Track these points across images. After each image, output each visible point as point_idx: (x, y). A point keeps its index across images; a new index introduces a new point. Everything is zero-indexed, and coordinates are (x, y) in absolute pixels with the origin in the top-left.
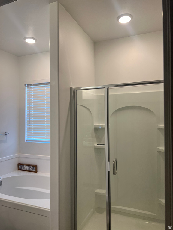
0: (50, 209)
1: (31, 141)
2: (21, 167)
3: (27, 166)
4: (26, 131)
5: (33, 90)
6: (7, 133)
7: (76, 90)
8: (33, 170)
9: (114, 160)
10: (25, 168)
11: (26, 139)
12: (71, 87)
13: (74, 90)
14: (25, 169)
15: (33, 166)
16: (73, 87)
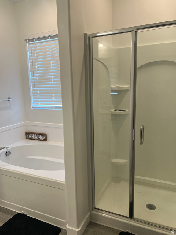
0: (65, 181)
1: (38, 107)
2: (29, 135)
3: (36, 135)
4: (32, 97)
5: (36, 47)
6: (10, 99)
7: (92, 37)
8: (43, 139)
9: (142, 127)
10: (34, 136)
11: (32, 105)
12: (85, 32)
13: (89, 37)
14: (34, 138)
15: (42, 134)
16: (88, 33)
